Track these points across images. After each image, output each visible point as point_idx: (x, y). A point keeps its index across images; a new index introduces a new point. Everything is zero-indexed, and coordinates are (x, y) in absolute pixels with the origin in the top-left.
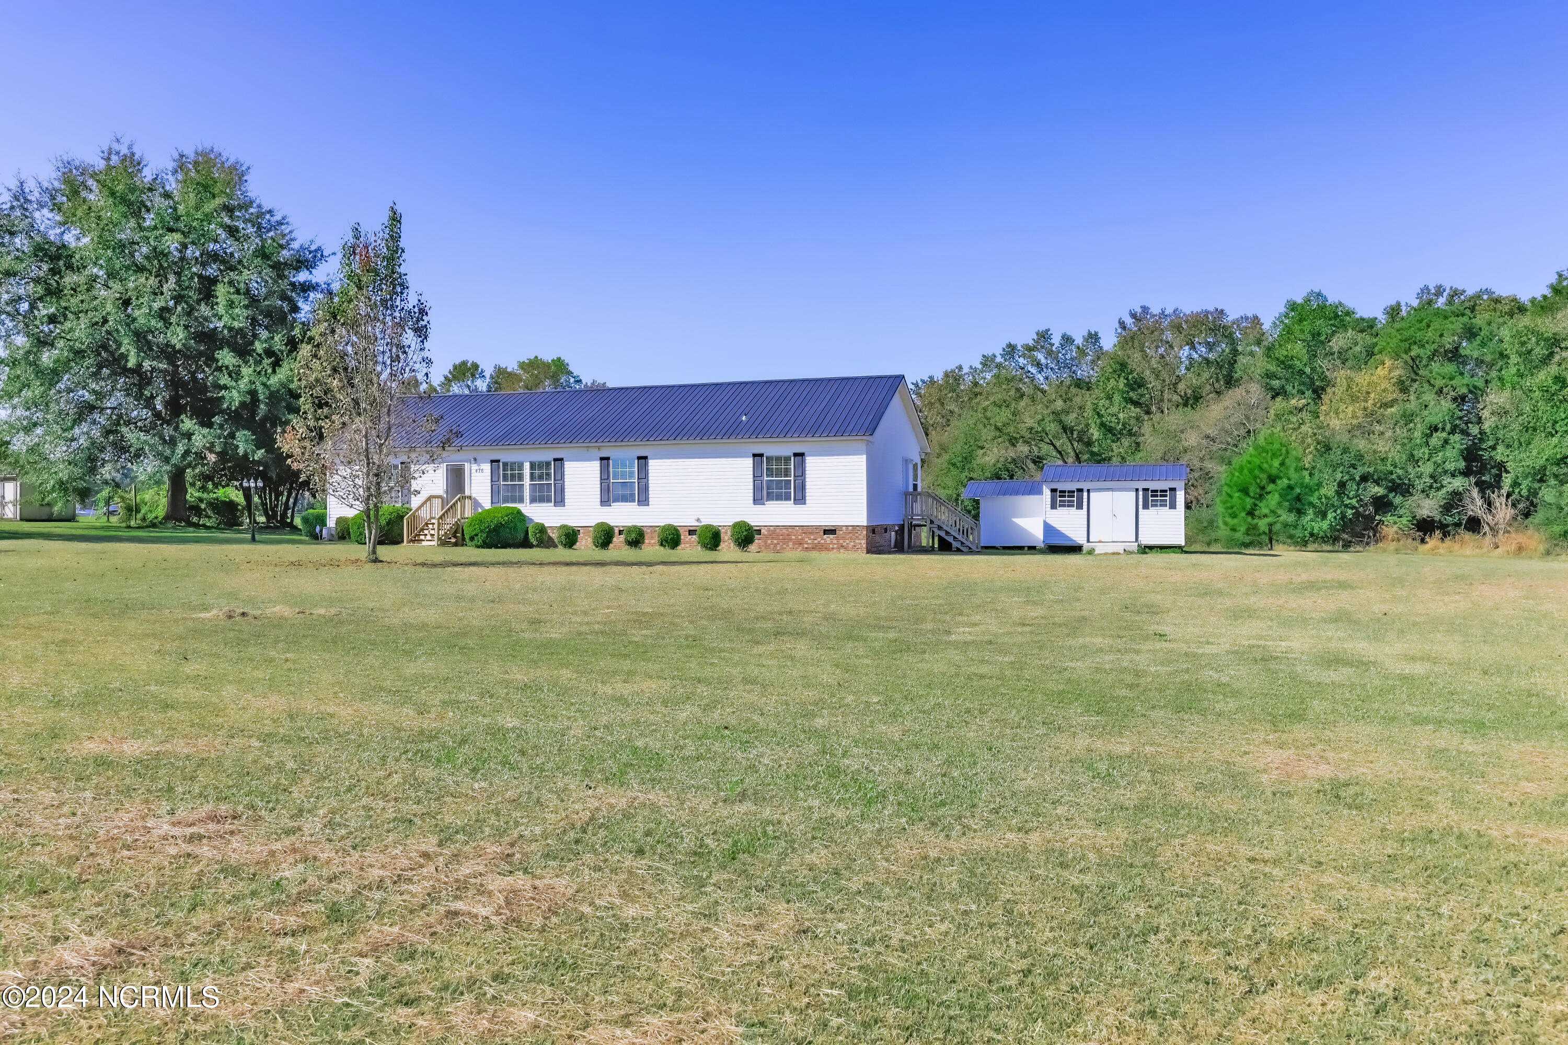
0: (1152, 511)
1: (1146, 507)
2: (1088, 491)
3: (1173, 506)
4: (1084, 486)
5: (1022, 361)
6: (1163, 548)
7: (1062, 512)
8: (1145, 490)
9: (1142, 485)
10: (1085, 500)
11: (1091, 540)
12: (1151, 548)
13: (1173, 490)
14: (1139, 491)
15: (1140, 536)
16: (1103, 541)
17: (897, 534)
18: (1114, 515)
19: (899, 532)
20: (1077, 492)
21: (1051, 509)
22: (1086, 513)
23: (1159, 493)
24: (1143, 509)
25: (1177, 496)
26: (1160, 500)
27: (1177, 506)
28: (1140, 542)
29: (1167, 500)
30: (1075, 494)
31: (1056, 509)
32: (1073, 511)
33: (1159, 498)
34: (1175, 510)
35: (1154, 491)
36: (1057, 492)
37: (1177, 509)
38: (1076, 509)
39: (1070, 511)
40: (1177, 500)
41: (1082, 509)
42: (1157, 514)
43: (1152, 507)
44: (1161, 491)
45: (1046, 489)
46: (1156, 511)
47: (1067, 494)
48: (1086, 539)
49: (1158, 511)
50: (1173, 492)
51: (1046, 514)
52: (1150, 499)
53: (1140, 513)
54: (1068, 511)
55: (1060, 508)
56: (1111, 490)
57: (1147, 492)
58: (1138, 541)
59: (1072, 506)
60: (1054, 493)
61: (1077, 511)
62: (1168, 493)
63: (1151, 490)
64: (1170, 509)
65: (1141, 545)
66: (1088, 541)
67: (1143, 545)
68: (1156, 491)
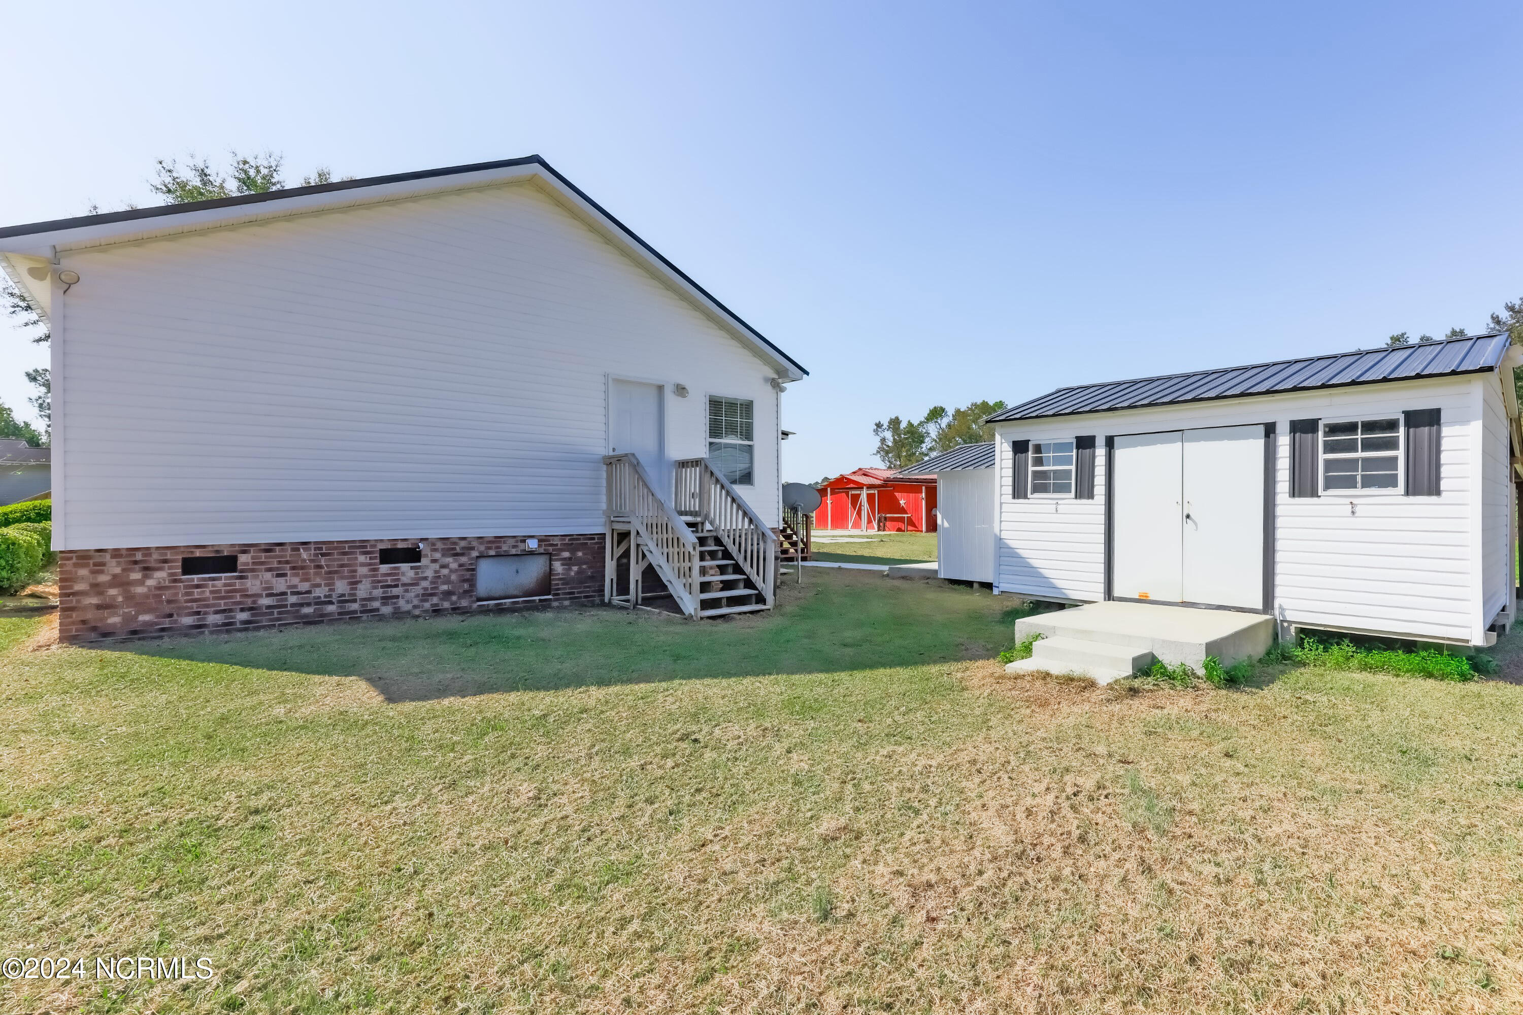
0: (1331, 503)
1: (1303, 486)
2: (1110, 442)
4: (1097, 425)
7: (1039, 506)
8: (1304, 427)
9: (1287, 408)
10: (1100, 471)
11: (1117, 592)
13: (1425, 419)
14: (1277, 432)
15: (1279, 591)
16: (1152, 598)
17: (551, 560)
18: (1188, 516)
19: (566, 554)
20: (1078, 448)
21: (1014, 497)
22: (1102, 509)
23: (1360, 436)
24: (1293, 494)
25: (1445, 444)
26: (1365, 460)
27: (1443, 485)
28: (1281, 614)
29: (1395, 459)
30: (1074, 453)
31: (1026, 497)
32: (1068, 502)
33: (1360, 454)
34: (1434, 499)
35: (1333, 429)
36: (1028, 451)
37: (1444, 494)
38: (1076, 498)
39: (1060, 502)
40: (1444, 458)
41: (1093, 498)
42: (1349, 514)
43: (1327, 487)
44: (1370, 426)
45: (1002, 443)
46: (1348, 501)
47: (1051, 455)
48: (1101, 588)
49: (1355, 501)
50: (1427, 429)
51: (1001, 513)
52: (1322, 457)
53: (1279, 511)
54: (1055, 502)
55: (1036, 495)
56: (1178, 433)
57: (1310, 435)
58: (1273, 608)
59: (1065, 489)
60: (1022, 453)
61: (1078, 501)
62: (1401, 432)
63: (1326, 426)
64: (1407, 493)
65: (1286, 624)
66: (1109, 594)
67: (1294, 625)
68: (1351, 428)
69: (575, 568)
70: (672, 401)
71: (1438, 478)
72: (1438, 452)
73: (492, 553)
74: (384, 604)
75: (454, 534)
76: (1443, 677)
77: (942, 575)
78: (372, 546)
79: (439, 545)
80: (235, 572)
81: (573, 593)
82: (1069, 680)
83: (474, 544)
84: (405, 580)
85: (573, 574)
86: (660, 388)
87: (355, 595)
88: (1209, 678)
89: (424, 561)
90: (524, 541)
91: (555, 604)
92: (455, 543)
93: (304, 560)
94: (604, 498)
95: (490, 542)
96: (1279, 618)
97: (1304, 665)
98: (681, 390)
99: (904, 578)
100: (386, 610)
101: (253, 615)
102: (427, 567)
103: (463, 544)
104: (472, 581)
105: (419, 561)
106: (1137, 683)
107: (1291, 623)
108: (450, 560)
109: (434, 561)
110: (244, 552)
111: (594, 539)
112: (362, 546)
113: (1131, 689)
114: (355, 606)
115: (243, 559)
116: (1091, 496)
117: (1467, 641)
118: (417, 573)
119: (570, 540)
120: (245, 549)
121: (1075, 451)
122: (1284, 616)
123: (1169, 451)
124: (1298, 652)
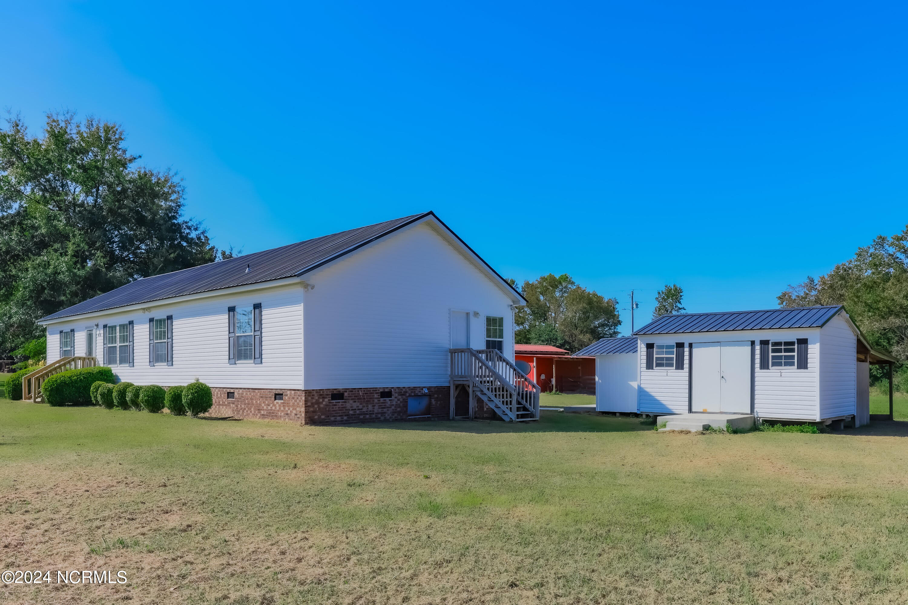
0: (774, 372)
1: (764, 365)
2: (691, 345)
3: (803, 364)
4: (685, 338)
5: (891, 250)
6: (786, 424)
7: (658, 373)
8: (764, 343)
9: (759, 335)
10: (686, 358)
11: (694, 410)
12: (772, 423)
13: (803, 342)
14: (755, 344)
15: (756, 406)
16: (708, 411)
17: (430, 398)
18: (723, 377)
19: (436, 396)
20: (677, 347)
21: (647, 369)
22: (687, 374)
23: (783, 347)
24: (761, 368)
25: (809, 351)
26: (785, 356)
27: (809, 365)
28: (757, 414)
29: (794, 356)
30: (675, 350)
31: (652, 369)
32: (672, 371)
33: (783, 354)
34: (806, 370)
35: (776, 344)
36: (653, 348)
37: (809, 369)
38: (676, 369)
39: (669, 371)
40: (809, 356)
41: (683, 369)
42: (780, 376)
43: (773, 366)
44: (786, 344)
45: (641, 344)
46: (779, 371)
47: (665, 350)
48: (687, 408)
49: (782, 371)
50: (804, 345)
51: (641, 376)
52: (771, 354)
53: (756, 375)
54: (666, 371)
55: (657, 368)
56: (718, 343)
57: (767, 346)
58: (754, 413)
59: (671, 365)
60: (651, 348)
61: (677, 371)
62: (796, 347)
63: (772, 343)
64: (798, 368)
65: (758, 419)
66: (690, 411)
67: (761, 419)
68: (779, 344)
69: (439, 402)
70: (473, 320)
71: (807, 363)
72: (807, 354)
73: (413, 394)
74: (382, 416)
75: (401, 385)
76: (807, 432)
77: (598, 410)
78: (379, 390)
79: (397, 391)
80: (343, 400)
81: (438, 414)
82: (682, 432)
83: (407, 390)
84: (388, 405)
85: (438, 405)
86: (468, 314)
87: (373, 411)
88: (728, 431)
89: (393, 397)
90: (422, 389)
91: (433, 419)
92: (402, 390)
93: (361, 396)
94: (449, 369)
95: (412, 389)
96: (756, 416)
97: (763, 431)
98: (476, 314)
99: (574, 412)
100: (382, 418)
101: (348, 418)
102: (394, 400)
103: (404, 390)
104: (406, 406)
105: (391, 397)
106: (704, 432)
107: (760, 418)
108: (400, 397)
109: (396, 397)
110: (346, 392)
111: (445, 389)
112: (375, 389)
113: (702, 433)
114: (374, 416)
115: (346, 394)
116: (682, 368)
117: (815, 420)
118: (391, 403)
119: (437, 389)
120: (346, 390)
121: (675, 348)
122: (758, 415)
123: (714, 350)
124: (762, 427)
